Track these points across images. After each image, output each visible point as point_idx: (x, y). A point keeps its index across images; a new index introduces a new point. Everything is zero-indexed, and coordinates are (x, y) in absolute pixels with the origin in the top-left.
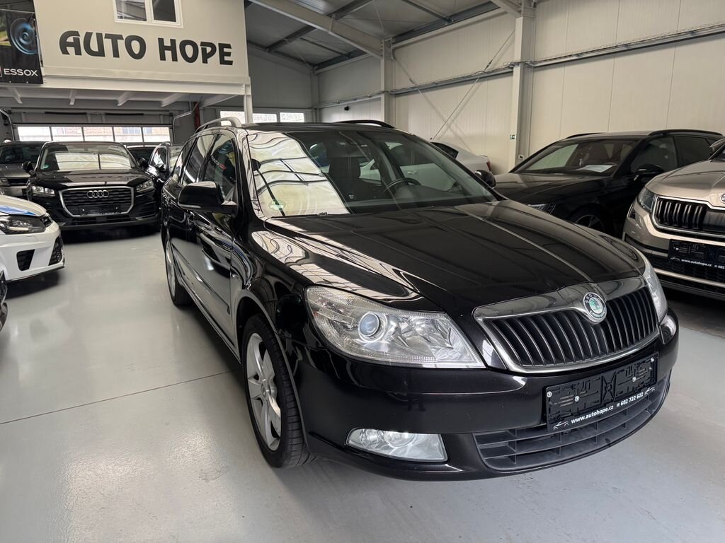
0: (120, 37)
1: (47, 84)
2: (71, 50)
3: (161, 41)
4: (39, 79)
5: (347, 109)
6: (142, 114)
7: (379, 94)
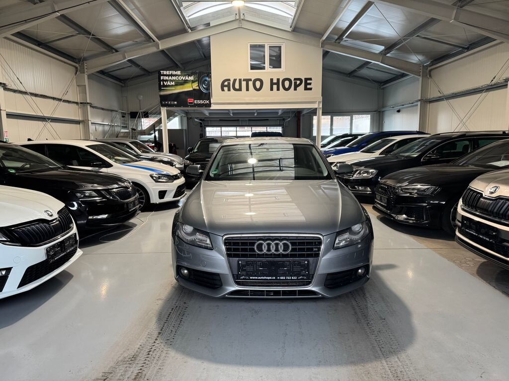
0: (251, 80)
1: (213, 107)
2: (226, 89)
3: (272, 80)
4: (209, 105)
5: (399, 111)
6: (268, 120)
7: (417, 101)
